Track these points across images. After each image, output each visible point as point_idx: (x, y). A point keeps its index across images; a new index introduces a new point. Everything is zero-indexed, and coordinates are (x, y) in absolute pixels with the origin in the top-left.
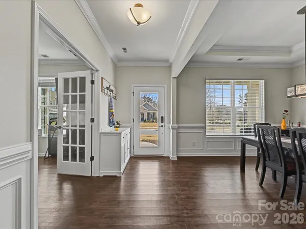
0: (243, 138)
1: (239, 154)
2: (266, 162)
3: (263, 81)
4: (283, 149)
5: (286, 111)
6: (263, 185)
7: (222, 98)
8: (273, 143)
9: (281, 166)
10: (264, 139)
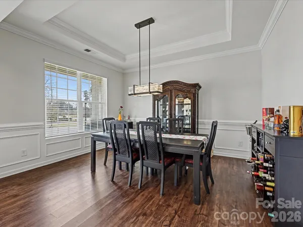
0: (93, 135)
1: (89, 150)
2: (116, 156)
3: (106, 79)
4: (130, 141)
5: (121, 107)
6: (114, 180)
7: (68, 89)
8: (123, 137)
9: (129, 157)
10: (115, 134)
